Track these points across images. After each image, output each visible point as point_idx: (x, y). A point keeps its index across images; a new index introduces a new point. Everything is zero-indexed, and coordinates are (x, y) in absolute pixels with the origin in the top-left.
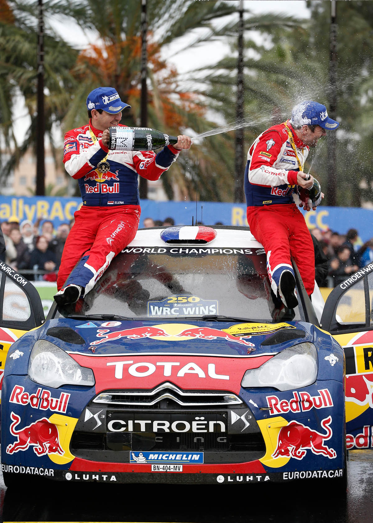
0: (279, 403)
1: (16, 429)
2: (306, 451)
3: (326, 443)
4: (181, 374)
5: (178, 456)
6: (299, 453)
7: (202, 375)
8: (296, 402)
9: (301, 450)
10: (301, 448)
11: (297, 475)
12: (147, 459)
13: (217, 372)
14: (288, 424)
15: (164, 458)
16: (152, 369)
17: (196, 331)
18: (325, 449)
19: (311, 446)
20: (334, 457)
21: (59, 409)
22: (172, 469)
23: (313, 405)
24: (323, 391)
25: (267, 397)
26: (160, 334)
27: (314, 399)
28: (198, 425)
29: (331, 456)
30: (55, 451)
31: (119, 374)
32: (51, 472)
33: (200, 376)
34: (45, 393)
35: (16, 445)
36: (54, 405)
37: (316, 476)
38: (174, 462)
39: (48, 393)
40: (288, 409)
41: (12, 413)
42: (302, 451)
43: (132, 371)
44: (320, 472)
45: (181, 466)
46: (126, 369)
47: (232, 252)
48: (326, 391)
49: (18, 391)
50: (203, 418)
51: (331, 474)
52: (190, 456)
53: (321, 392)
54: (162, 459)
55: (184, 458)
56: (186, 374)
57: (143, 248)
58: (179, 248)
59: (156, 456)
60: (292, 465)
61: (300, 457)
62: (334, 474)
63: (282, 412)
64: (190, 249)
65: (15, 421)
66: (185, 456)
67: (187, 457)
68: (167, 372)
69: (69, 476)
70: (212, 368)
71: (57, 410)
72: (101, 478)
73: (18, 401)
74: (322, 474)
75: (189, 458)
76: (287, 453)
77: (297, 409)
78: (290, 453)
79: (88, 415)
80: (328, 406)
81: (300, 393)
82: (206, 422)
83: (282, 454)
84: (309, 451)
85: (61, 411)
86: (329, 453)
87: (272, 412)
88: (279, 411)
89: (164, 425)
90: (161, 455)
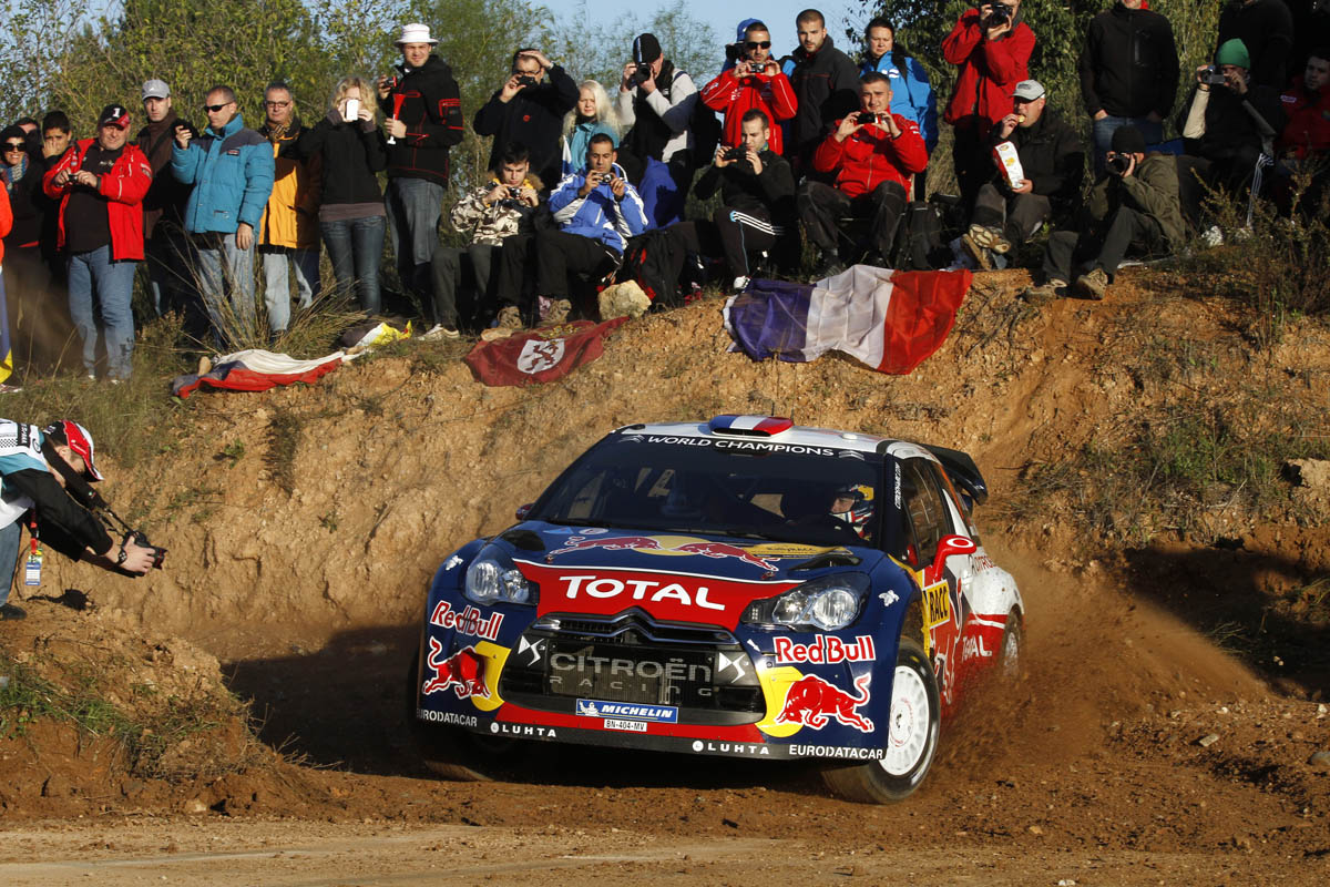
0: (793, 648)
1: (436, 660)
2: (828, 719)
3: (859, 710)
4: (657, 597)
5: (643, 710)
6: (817, 720)
7: (686, 600)
8: (819, 649)
9: (820, 715)
10: (820, 713)
11: (811, 750)
12: (600, 711)
13: (709, 599)
14: (802, 678)
15: (623, 711)
16: (619, 587)
17: (703, 547)
18: (857, 718)
19: (835, 712)
20: (870, 731)
21: (488, 635)
22: (632, 727)
23: (845, 656)
24: (864, 638)
25: (775, 639)
26: (651, 546)
27: (847, 648)
28: (673, 668)
29: (866, 728)
30: (479, 692)
31: (572, 593)
32: (473, 721)
33: (683, 602)
34: (474, 612)
35: (435, 682)
36: (482, 630)
37: (841, 754)
38: (637, 718)
39: (477, 613)
40: (804, 658)
41: (432, 638)
42: (821, 718)
43: (592, 590)
44: (847, 749)
45: (645, 724)
46: (584, 584)
47: (804, 450)
48: (868, 639)
49: (443, 608)
50: (681, 660)
51: (864, 754)
52: (659, 711)
53: (860, 640)
54: (620, 713)
55: (651, 714)
56: (664, 598)
57: (680, 438)
58: (730, 441)
59: (613, 707)
60: (804, 736)
61: (818, 726)
62: (868, 754)
63: (795, 661)
64: (745, 443)
65: (435, 649)
66: (652, 711)
67: (655, 712)
68: (639, 594)
69: (495, 728)
70: (702, 593)
71: (485, 636)
72: (536, 732)
73: (441, 622)
74: (849, 752)
75: (658, 715)
76: (798, 718)
77: (820, 658)
78: (803, 718)
79: (524, 645)
80: (868, 658)
81: (826, 637)
82: (685, 666)
83: (791, 719)
84: (832, 719)
85: (490, 638)
86: (862, 724)
87: (780, 659)
88: (790, 659)
89: (626, 665)
90: (619, 708)
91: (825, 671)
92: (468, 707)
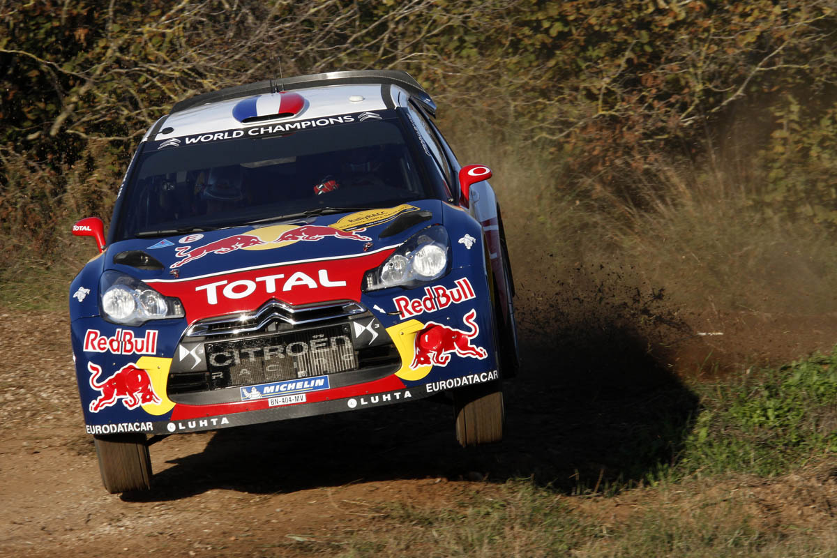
0: (410, 304)
1: (98, 381)
2: (450, 355)
3: (473, 342)
4: (287, 287)
5: (298, 384)
6: (442, 358)
7: (312, 284)
8: (430, 299)
9: (444, 354)
10: (443, 352)
11: (443, 385)
12: (262, 393)
13: (331, 279)
14: (424, 327)
15: (282, 389)
16: (251, 287)
17: (298, 232)
18: (473, 349)
19: (454, 348)
20: (485, 357)
21: (147, 350)
22: (293, 400)
23: (452, 300)
24: (461, 281)
25: (394, 299)
26: (255, 243)
27: (451, 292)
28: (316, 343)
29: (481, 356)
30: (149, 401)
31: (212, 299)
32: (149, 426)
33: (310, 287)
34: (126, 334)
35: (101, 401)
36: (139, 347)
37: (466, 382)
38: (295, 392)
39: (130, 334)
40: (421, 310)
41: (90, 363)
42: (445, 356)
43: (228, 293)
44: (470, 377)
45: (304, 395)
46: (220, 290)
47: (327, 122)
48: (464, 281)
49: (92, 336)
50: (322, 336)
51: (484, 377)
52: (313, 382)
53: (459, 283)
54: (280, 391)
55: (306, 385)
56: (293, 287)
57: (213, 134)
58: (259, 127)
59: (272, 388)
60: (436, 375)
61: (444, 363)
62: (487, 376)
63: (415, 314)
64: (274, 126)
65: (95, 373)
66: (306, 383)
67: (309, 383)
68: (271, 288)
69: (171, 427)
70: (323, 274)
71: (144, 352)
72: (210, 423)
73: (94, 348)
74: (473, 379)
75: (312, 385)
76: (427, 361)
77: (433, 307)
78: (431, 360)
79: (183, 353)
80: (470, 297)
81: (433, 288)
82: (326, 339)
83: (422, 363)
84: (453, 355)
85: (150, 353)
86: (478, 353)
87: (403, 316)
88: (411, 313)
89: (276, 350)
90: (278, 387)
91: (438, 316)
92: (140, 415)
